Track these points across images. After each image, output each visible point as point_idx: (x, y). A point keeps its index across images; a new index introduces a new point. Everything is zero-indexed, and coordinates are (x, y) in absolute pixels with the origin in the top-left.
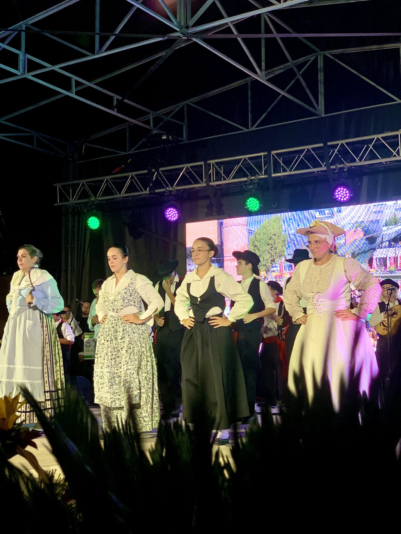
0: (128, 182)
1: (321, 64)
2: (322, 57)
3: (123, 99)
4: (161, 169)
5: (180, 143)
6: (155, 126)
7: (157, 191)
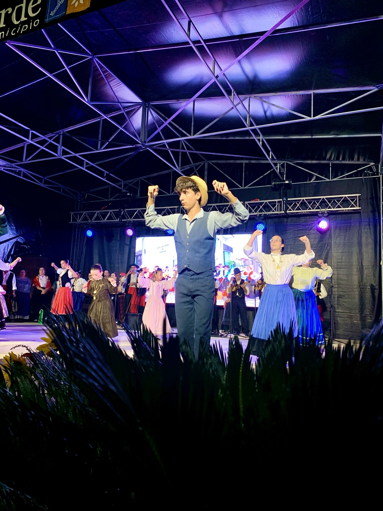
0: (109, 214)
1: (206, 167)
2: (207, 164)
3: (109, 174)
4: (126, 210)
5: (136, 198)
6: (124, 188)
7: (123, 220)
